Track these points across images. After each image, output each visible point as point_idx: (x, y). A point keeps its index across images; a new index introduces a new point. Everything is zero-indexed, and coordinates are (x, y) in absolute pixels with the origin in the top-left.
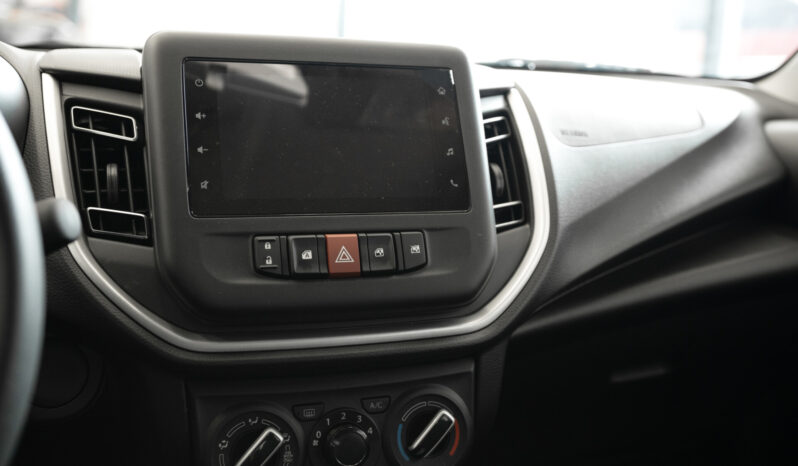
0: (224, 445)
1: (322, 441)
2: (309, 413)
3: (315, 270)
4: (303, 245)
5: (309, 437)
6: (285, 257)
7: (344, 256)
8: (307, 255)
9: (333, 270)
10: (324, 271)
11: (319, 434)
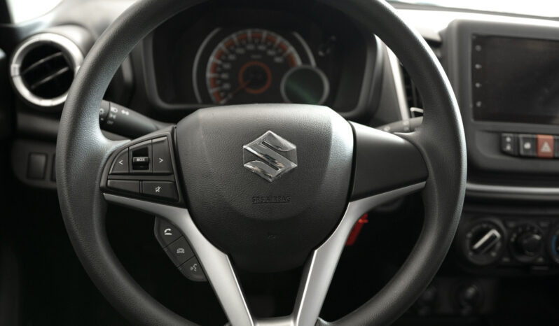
0: (469, 235)
1: (516, 239)
2: (512, 225)
3: (531, 154)
4: (526, 140)
5: (510, 236)
6: (516, 144)
7: (546, 148)
8: (528, 146)
9: (540, 155)
10: (535, 154)
11: (515, 235)
